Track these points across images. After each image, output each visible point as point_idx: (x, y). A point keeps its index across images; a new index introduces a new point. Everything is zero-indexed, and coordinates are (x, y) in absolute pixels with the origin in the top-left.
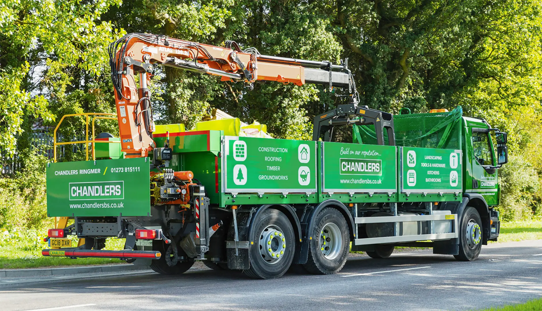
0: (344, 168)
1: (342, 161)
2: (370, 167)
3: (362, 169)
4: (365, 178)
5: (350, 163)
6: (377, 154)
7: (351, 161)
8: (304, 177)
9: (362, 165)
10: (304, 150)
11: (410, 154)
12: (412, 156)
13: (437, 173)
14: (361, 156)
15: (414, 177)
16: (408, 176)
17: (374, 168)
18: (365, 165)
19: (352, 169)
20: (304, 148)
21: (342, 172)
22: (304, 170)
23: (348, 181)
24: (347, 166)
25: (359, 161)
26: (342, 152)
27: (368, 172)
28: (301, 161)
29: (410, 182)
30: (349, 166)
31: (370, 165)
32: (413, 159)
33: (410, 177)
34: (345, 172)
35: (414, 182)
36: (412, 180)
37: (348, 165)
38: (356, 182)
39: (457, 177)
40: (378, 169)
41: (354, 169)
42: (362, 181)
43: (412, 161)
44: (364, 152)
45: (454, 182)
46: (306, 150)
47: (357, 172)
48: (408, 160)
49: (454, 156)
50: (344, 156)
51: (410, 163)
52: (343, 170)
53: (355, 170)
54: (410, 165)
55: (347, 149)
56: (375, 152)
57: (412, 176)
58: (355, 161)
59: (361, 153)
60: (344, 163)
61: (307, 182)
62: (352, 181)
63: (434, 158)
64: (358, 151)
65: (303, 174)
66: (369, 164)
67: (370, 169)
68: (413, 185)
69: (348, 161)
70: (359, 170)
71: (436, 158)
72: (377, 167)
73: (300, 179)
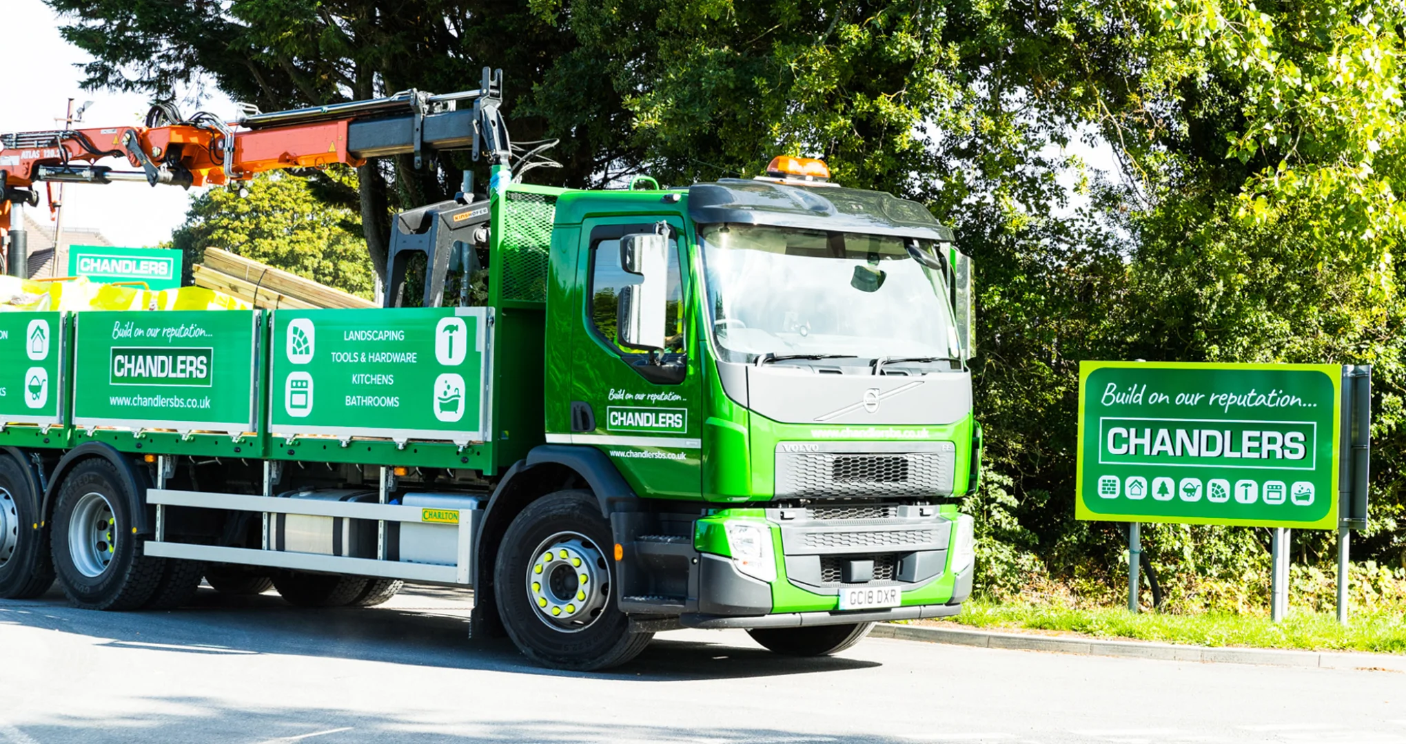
0: (119, 370)
1: (116, 352)
2: (183, 367)
3: (162, 371)
4: (166, 393)
5: (133, 357)
6: (202, 332)
7: (137, 353)
8: (35, 390)
9: (163, 362)
10: (38, 332)
11: (295, 330)
12: (302, 334)
13: (388, 379)
14: (161, 339)
15: (306, 393)
16: (288, 389)
17: (193, 369)
18: (168, 361)
19: (138, 371)
20: (38, 328)
21: (115, 379)
22: (37, 375)
23: (127, 401)
24: (127, 366)
25: (154, 353)
26: (116, 332)
27: (176, 378)
28: (32, 356)
29: (292, 406)
30: (132, 366)
31: (183, 362)
32: (305, 341)
33: (293, 392)
34: (122, 379)
35: (305, 407)
36: (299, 399)
37: (129, 362)
38: (145, 402)
39: (462, 392)
40: (201, 371)
41: (142, 371)
42: (159, 402)
43: (303, 347)
44: (169, 330)
45: (451, 406)
46: (42, 331)
47: (150, 379)
48: (290, 345)
49: (452, 328)
50: (122, 340)
51: (295, 352)
52: (118, 374)
53: (145, 375)
54: (295, 359)
55: (127, 326)
56: (196, 328)
57: (299, 388)
58: (145, 353)
59: (160, 333)
60: (119, 357)
61: (40, 402)
62: (136, 401)
63: (376, 335)
64: (154, 327)
65: (35, 383)
66: (180, 358)
67: (183, 371)
68: (304, 413)
69: (128, 353)
70: (154, 375)
71: (382, 337)
72: (200, 367)
73: (28, 395)
